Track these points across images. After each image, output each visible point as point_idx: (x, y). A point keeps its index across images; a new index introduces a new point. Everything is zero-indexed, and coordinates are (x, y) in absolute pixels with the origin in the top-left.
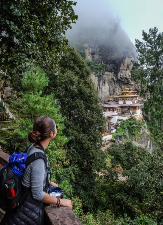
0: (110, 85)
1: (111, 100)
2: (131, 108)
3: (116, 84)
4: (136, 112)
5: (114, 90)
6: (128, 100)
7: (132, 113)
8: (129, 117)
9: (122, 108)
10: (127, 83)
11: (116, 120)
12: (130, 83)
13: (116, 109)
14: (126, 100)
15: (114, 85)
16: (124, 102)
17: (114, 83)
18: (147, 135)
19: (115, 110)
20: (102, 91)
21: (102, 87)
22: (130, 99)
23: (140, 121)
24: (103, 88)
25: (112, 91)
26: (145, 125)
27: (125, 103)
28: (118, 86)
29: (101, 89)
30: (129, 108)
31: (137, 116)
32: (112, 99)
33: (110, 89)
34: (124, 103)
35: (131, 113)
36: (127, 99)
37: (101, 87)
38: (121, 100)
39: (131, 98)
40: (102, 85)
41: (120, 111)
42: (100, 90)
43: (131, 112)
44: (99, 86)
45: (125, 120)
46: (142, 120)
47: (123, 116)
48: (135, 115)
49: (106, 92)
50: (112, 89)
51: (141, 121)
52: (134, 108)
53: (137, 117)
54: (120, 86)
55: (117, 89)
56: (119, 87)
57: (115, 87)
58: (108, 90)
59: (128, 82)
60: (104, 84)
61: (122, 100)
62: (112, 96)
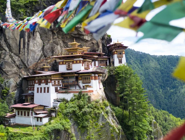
0: (44, 38)
1: (46, 66)
2: (81, 76)
3: (56, 37)
4: (89, 84)
5: (52, 47)
6: (77, 63)
7: (84, 86)
8: (77, 94)
9: (65, 78)
10: (77, 36)
11: (52, 101)
12: (82, 37)
13: (51, 80)
14: (73, 62)
15: (53, 39)
16: (69, 66)
17: (53, 36)
18: (111, 129)
19: (49, 81)
20: (28, 49)
21: (29, 41)
22: (80, 61)
23: (97, 102)
24: (31, 44)
25: (48, 51)
26: (108, 109)
27: (71, 69)
28: (61, 42)
29: (26, 46)
30: (78, 76)
31: (92, 91)
32: (49, 65)
33: (44, 46)
34: (69, 68)
35: (82, 87)
36: (75, 62)
37: (26, 40)
38: (63, 64)
39: (81, 59)
40: (29, 37)
41: (61, 83)
42: (24, 47)
43: (81, 85)
44: (22, 39)
45: (69, 100)
46: (103, 100)
47: (65, 93)
48: (88, 89)
49: (37, 51)
50: (48, 46)
51: (101, 102)
52: (87, 77)
53: (91, 93)
54: (64, 42)
55: (59, 47)
56: (62, 44)
57: (54, 42)
58: (41, 47)
59: (78, 34)
60: (33, 35)
61: (66, 64)
62: (48, 61)
